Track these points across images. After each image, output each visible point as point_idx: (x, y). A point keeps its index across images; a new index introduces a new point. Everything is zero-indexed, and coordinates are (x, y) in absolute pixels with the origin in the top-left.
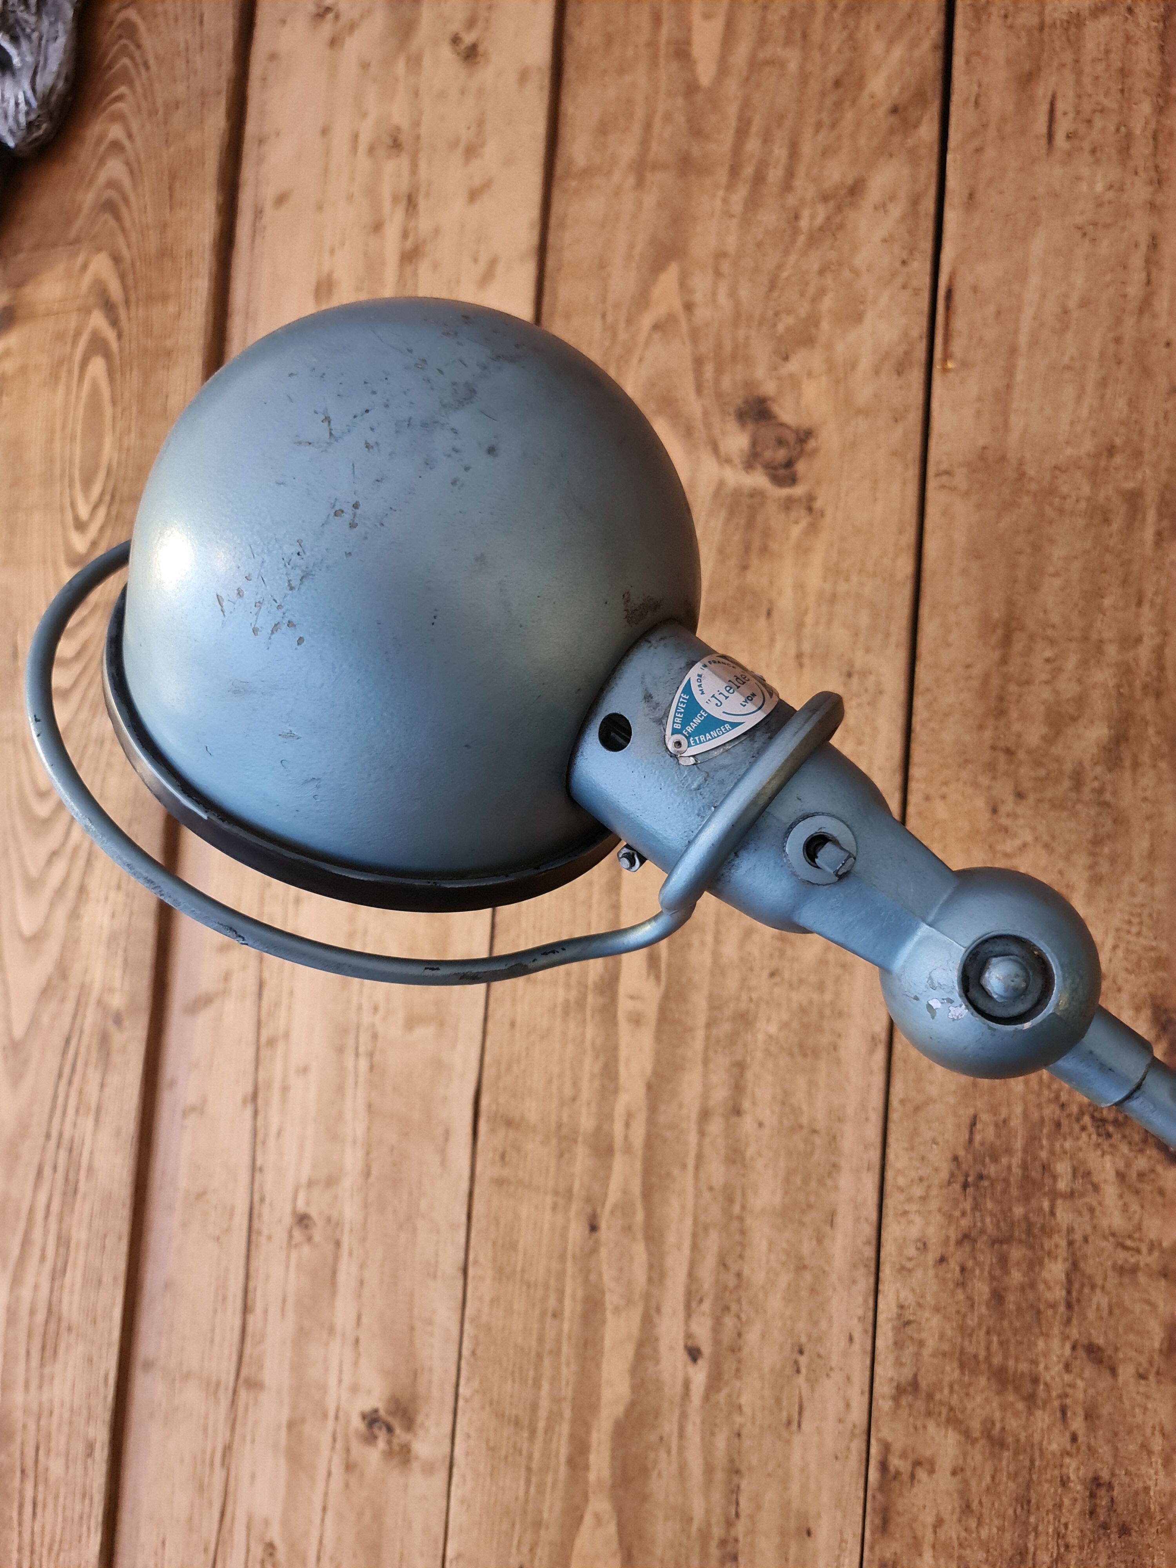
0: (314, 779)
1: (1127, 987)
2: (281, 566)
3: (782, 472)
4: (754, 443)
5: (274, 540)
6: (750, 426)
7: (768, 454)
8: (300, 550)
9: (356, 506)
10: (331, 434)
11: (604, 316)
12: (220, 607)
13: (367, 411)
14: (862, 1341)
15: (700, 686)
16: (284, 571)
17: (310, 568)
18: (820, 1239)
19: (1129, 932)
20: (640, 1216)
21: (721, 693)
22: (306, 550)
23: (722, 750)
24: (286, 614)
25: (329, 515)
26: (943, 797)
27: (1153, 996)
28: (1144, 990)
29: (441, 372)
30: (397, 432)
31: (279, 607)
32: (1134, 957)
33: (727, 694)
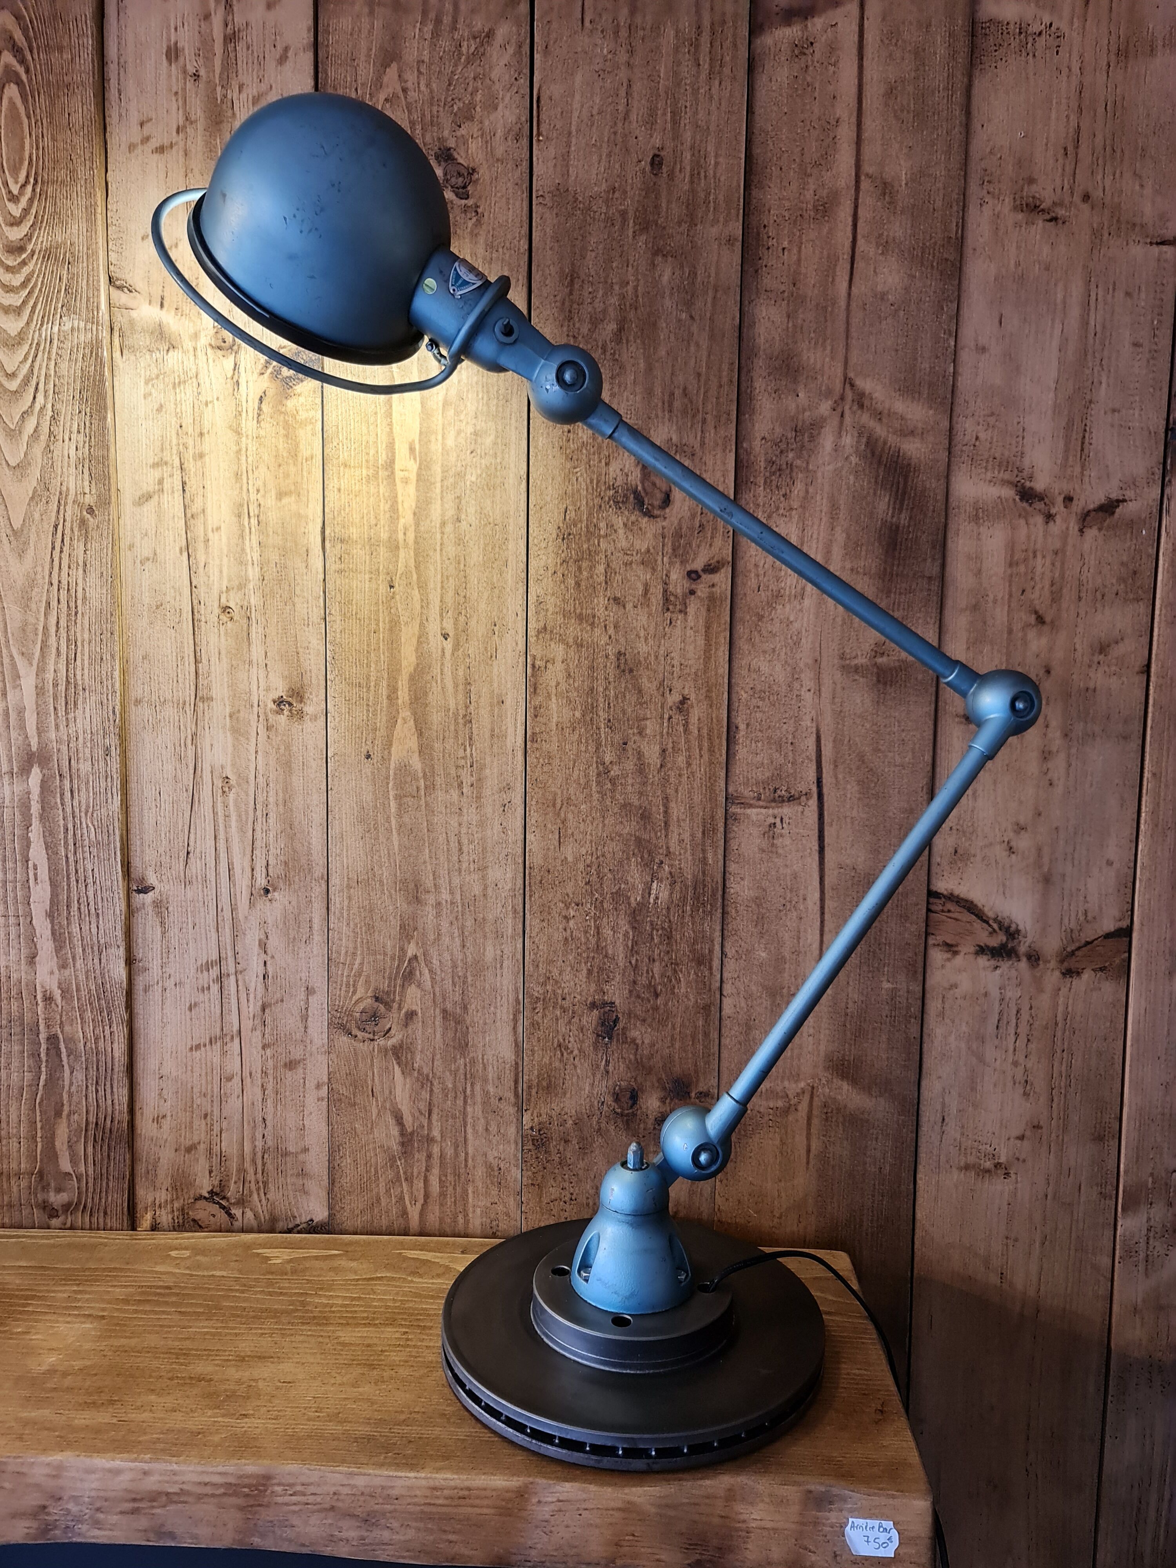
0: (319, 297)
8: (319, 199)
9: (339, 183)
14: (522, 615)
15: (459, 269)
16: (313, 207)
17: (324, 207)
18: (501, 573)
20: (414, 577)
24: (314, 225)
25: (329, 186)
31: (311, 222)
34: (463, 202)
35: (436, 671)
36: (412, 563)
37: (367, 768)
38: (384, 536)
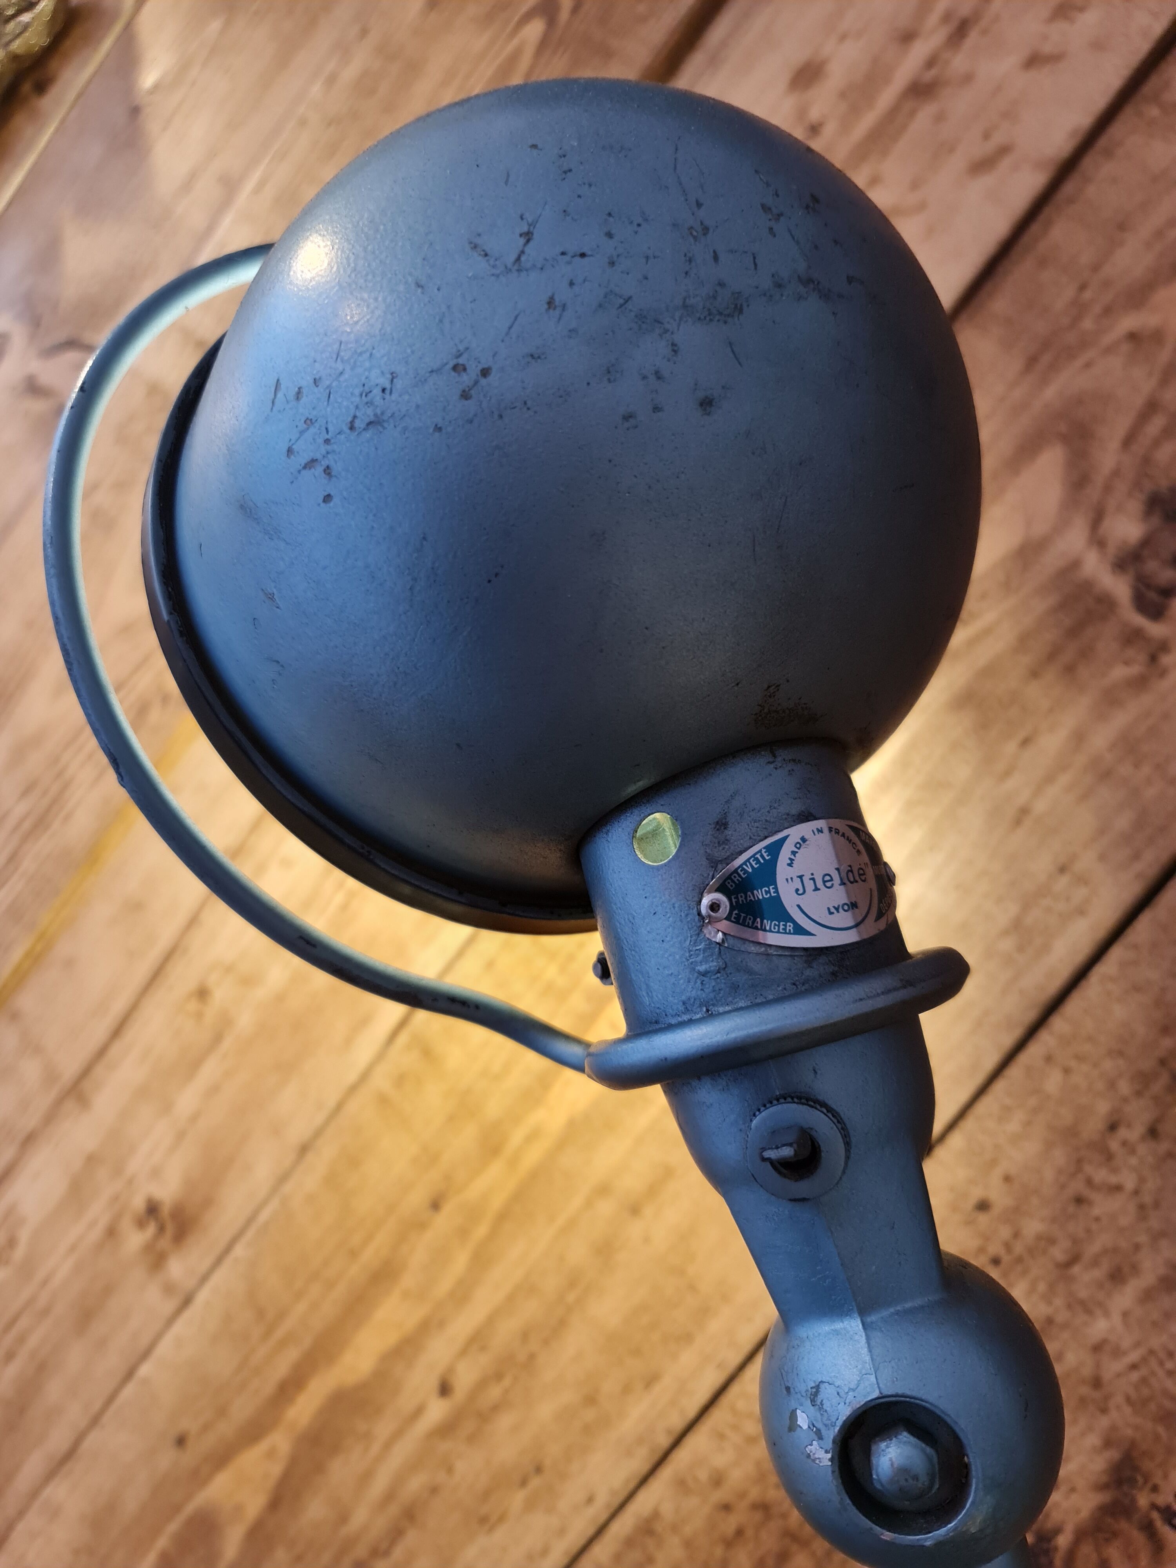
0: (278, 662)
1: (1114, 1414)
2: (357, 392)
3: (1152, 595)
4: (1146, 542)
5: (368, 354)
6: (1156, 520)
7: (1152, 566)
8: (388, 386)
9: (485, 372)
10: (518, 259)
11: (1083, 287)
12: (273, 397)
13: (583, 255)
14: (598, 1511)
15: (794, 853)
16: (357, 399)
17: (385, 418)
18: (627, 1389)
19: (1161, 1364)
20: (481, 1231)
21: (813, 879)
22: (394, 390)
23: (763, 949)
24: (329, 456)
25: (446, 364)
26: (1067, 1071)
27: (1133, 1444)
28: (1129, 1432)
29: (716, 258)
30: (600, 306)
31: (327, 441)
32: (1146, 1392)
33: (820, 884)
34: (1139, 620)
35: (383, 1429)
36: (497, 1202)
37: (167, 1458)
38: (494, 1108)
